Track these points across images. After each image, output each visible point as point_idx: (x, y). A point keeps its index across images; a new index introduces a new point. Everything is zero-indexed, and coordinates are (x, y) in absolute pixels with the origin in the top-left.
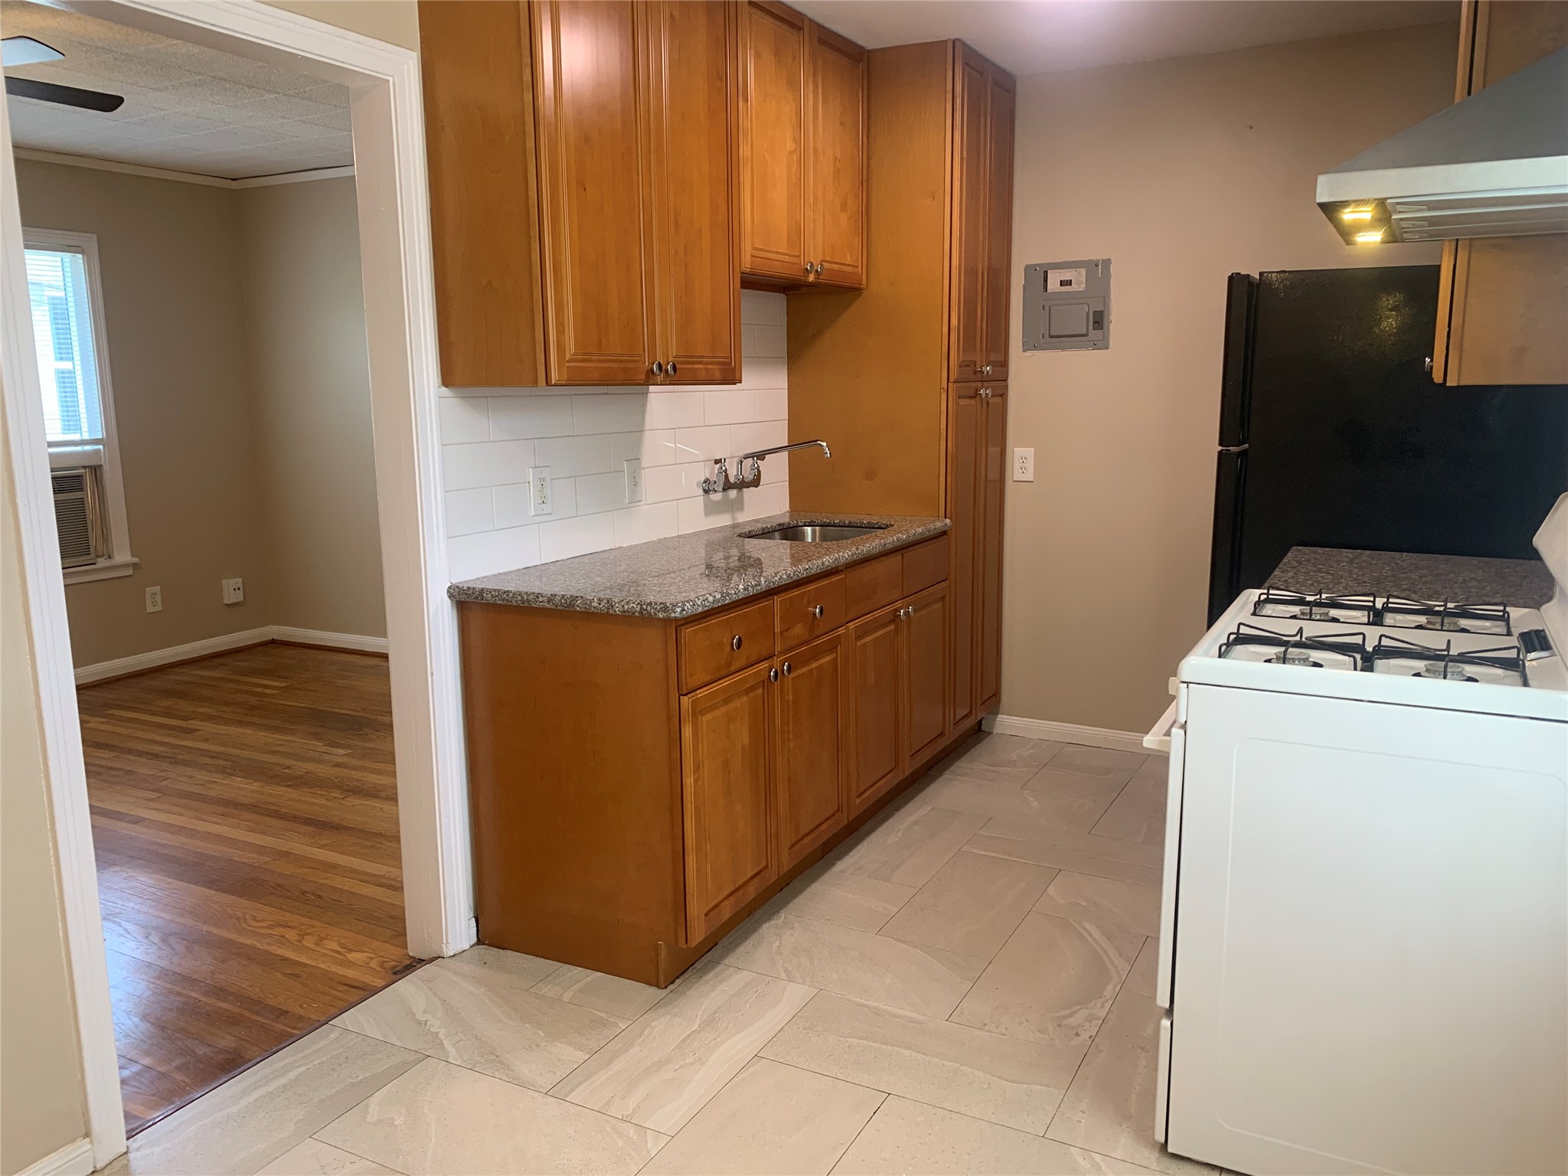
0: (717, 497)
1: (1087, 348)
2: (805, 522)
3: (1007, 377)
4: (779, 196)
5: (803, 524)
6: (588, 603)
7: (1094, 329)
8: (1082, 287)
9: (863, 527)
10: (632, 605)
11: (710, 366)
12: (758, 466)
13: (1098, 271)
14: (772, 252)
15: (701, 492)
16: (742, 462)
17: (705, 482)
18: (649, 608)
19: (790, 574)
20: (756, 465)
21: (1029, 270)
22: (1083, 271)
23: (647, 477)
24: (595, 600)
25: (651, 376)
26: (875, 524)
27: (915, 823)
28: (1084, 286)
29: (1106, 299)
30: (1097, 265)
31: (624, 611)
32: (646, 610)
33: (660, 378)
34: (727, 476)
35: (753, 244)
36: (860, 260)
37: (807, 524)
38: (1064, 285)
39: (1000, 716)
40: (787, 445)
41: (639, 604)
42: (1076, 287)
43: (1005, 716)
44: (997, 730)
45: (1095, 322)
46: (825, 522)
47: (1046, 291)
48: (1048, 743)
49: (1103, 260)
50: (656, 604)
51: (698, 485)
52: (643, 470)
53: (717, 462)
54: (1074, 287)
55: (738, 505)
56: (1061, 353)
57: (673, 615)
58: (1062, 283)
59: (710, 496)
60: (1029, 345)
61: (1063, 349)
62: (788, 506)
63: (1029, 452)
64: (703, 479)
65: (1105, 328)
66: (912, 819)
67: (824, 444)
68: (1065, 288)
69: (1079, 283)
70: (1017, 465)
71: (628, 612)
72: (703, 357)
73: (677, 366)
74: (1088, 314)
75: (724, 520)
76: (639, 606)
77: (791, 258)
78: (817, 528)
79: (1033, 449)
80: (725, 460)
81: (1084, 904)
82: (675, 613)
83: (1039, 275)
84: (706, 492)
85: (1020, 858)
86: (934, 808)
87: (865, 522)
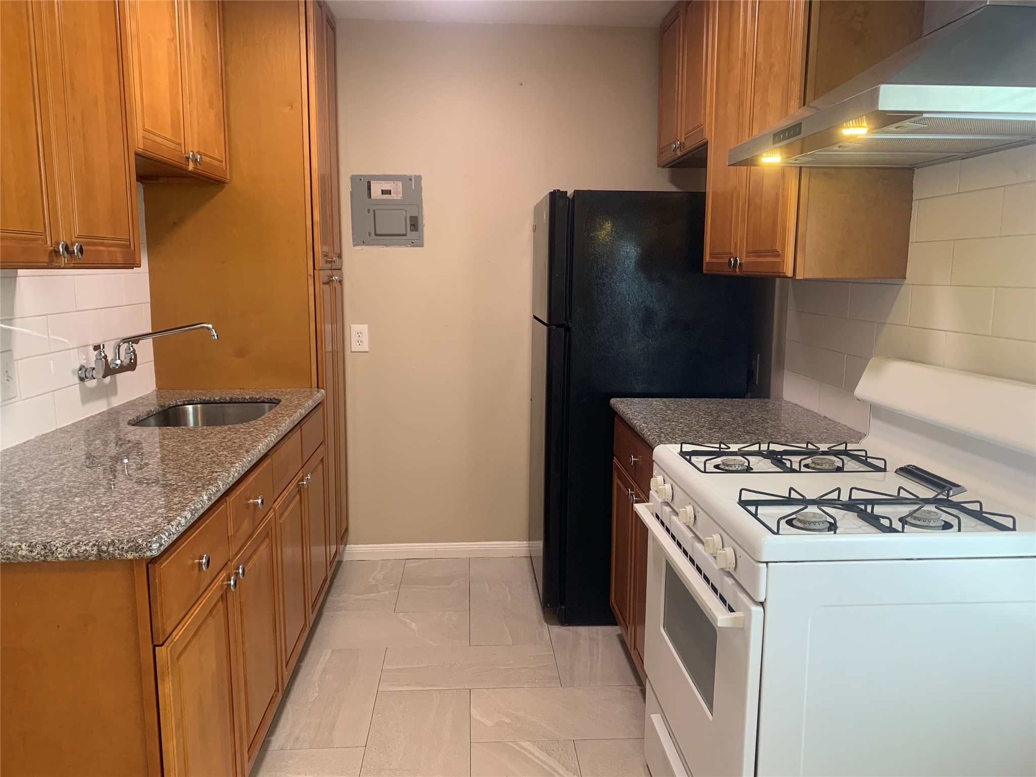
0: (91, 384)
1: (406, 245)
2: (184, 401)
3: (342, 267)
4: (163, 80)
5: (182, 403)
6: (12, 551)
7: (411, 231)
8: (400, 197)
9: (245, 402)
10: (84, 548)
11: (112, 249)
12: (134, 350)
13: (412, 184)
14: (159, 136)
15: (77, 380)
16: (119, 346)
17: (80, 369)
18: (111, 549)
19: (239, 470)
20: (132, 349)
21: (355, 179)
22: (400, 184)
23: (21, 369)
24: (23, 546)
25: (55, 258)
26: (258, 399)
27: (324, 671)
28: (401, 196)
29: (419, 206)
30: (411, 180)
31: (72, 557)
32: (107, 551)
33: (64, 260)
34: (107, 361)
35: (144, 125)
36: (224, 156)
37: (186, 403)
38: (385, 194)
39: (348, 546)
40: (151, 332)
41: (94, 545)
42: (395, 196)
43: (352, 546)
44: (346, 558)
45: (411, 225)
46: (204, 400)
47: (370, 197)
48: (391, 562)
49: (415, 176)
50: (122, 543)
51: (74, 373)
52: (16, 362)
53: (97, 348)
54: (394, 196)
55: (112, 390)
56: (386, 249)
57: (148, 554)
58: (383, 192)
59: (85, 383)
60: (359, 241)
61: (387, 245)
62: (155, 386)
63: (364, 328)
64: (78, 367)
65: (420, 228)
66: (319, 667)
67: (210, 326)
68: (386, 197)
69: (397, 193)
70: (354, 338)
71: (78, 557)
72: (104, 239)
73: (83, 247)
74: (406, 218)
75: (99, 407)
76: (95, 548)
77: (175, 145)
78: (199, 405)
79: (367, 326)
80: (103, 345)
81: (508, 721)
82: (151, 551)
83: (363, 184)
84: (82, 379)
85: (432, 686)
86: (333, 651)
87: (247, 397)
